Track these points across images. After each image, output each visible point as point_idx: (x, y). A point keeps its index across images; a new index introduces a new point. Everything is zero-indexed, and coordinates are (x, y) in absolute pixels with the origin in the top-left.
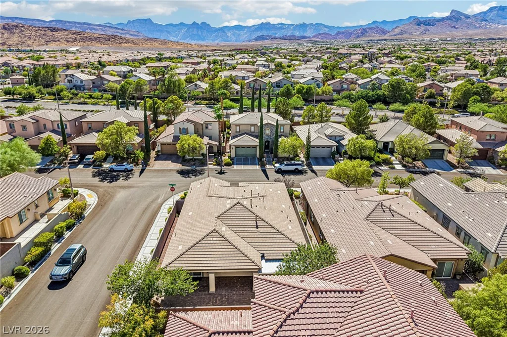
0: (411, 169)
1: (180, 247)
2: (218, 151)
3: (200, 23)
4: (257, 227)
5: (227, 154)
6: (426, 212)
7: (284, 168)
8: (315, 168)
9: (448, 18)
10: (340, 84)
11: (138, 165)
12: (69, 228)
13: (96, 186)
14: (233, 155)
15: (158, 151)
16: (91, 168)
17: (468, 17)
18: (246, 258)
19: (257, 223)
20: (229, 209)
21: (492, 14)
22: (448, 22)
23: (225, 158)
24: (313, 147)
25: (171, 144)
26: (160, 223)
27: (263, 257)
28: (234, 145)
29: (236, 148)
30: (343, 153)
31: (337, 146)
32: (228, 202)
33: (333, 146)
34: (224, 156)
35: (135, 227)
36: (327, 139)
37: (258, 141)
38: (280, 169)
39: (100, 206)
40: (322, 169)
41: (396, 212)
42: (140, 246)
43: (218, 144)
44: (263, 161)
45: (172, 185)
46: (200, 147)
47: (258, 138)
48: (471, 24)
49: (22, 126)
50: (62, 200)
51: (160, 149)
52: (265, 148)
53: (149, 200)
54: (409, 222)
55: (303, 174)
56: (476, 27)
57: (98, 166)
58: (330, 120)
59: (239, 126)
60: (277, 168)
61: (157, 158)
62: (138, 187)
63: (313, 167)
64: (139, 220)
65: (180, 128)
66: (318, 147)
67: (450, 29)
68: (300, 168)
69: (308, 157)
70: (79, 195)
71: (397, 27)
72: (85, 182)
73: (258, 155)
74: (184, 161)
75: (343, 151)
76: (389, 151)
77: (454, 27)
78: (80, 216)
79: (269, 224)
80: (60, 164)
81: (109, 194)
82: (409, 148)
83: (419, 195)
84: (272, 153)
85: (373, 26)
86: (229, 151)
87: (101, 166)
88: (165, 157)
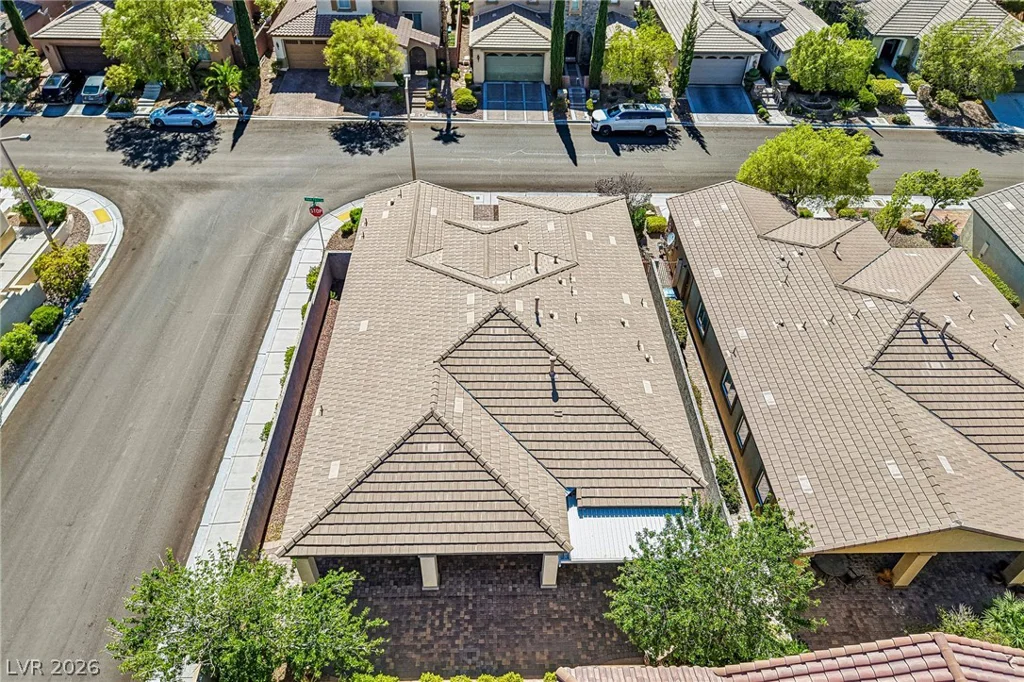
0: (953, 128)
1: (334, 471)
2: (438, 61)
5: (464, 72)
7: (617, 124)
8: (700, 120)
11: (228, 107)
12: (47, 332)
13: (117, 183)
14: (480, 78)
15: (279, 63)
16: (102, 116)
20: (474, 332)
23: (458, 84)
24: (699, 56)
25: (310, 42)
28: (482, 49)
29: (487, 56)
30: (777, 74)
31: (763, 56)
32: (470, 298)
33: (753, 53)
34: (456, 80)
35: (223, 326)
36: (736, 29)
37: (547, 33)
38: (608, 128)
39: (131, 253)
40: (717, 124)
42: (237, 396)
43: (437, 40)
44: (561, 99)
46: (390, 60)
47: (547, 24)
50: (24, 237)
51: (283, 56)
52: (566, 55)
53: (259, 233)
55: (667, 143)
57: (121, 109)
60: (600, 125)
61: (279, 85)
62: (230, 186)
63: (695, 116)
64: (232, 307)
66: (712, 56)
68: (660, 124)
69: (681, 85)
70: (70, 217)
72: (87, 168)
73: (547, 78)
74: (349, 96)
75: (778, 68)
76: (894, 63)
78: (75, 290)
79: (589, 387)
80: (21, 101)
81: (153, 210)
84: (587, 74)
86: (467, 58)
87: (129, 109)
88: (299, 79)
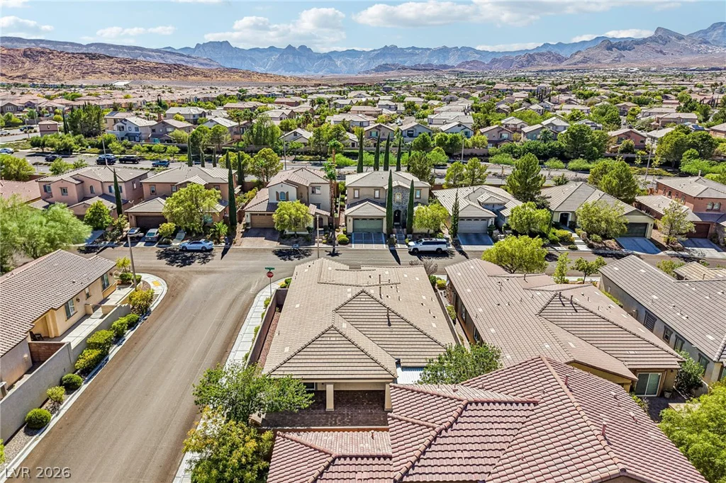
0: (601, 251)
1: (287, 350)
2: (329, 224)
3: (297, 48)
4: (389, 325)
5: (342, 229)
6: (622, 307)
7: (421, 247)
8: (465, 248)
9: (652, 39)
10: (499, 132)
11: (219, 243)
12: (132, 325)
13: (164, 271)
14: (350, 230)
15: (247, 224)
16: (154, 246)
17: (680, 38)
18: (376, 364)
19: (388, 319)
20: (351, 300)
21: (715, 33)
22: (653, 45)
23: (339, 233)
24: (463, 219)
25: (264, 215)
26: (254, 319)
27: (398, 363)
28: (351, 216)
29: (354, 219)
30: (505, 227)
31: (496, 218)
32: (349, 290)
33: (490, 218)
34: (338, 232)
35: (220, 325)
36: (481, 208)
37: (385, 210)
38: (417, 249)
39: (171, 298)
40: (474, 249)
41: (580, 306)
42: (228, 350)
43: (329, 214)
44: (393, 238)
45: (270, 269)
46: (306, 217)
47: (384, 207)
48: (685, 48)
49: (61, 188)
50: (119, 289)
51: (249, 221)
52: (395, 221)
53: (237, 290)
54: (598, 320)
55: (448, 256)
56: (692, 53)
57: (165, 243)
58: (485, 183)
59: (359, 190)
60: (412, 248)
61: (246, 234)
62: (222, 272)
63: (463, 246)
64: (225, 316)
65: (277, 192)
66: (469, 219)
67: (655, 54)
68: (444, 247)
69: (454, 233)
70: (141, 282)
71: (577, 52)
72: (148, 265)
73: (385, 231)
74: (282, 238)
75: (505, 225)
76: (568, 225)
77: (661, 52)
78: (144, 311)
79: (405, 321)
80: (112, 241)
81: (182, 281)
82: (598, 221)
83: (611, 284)
84: (405, 227)
85: (544, 51)
86: (344, 224)
87: (169, 243)
88: (257, 232)
